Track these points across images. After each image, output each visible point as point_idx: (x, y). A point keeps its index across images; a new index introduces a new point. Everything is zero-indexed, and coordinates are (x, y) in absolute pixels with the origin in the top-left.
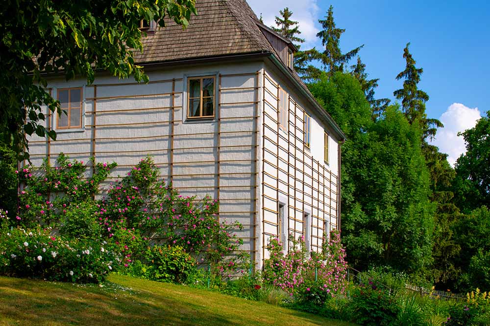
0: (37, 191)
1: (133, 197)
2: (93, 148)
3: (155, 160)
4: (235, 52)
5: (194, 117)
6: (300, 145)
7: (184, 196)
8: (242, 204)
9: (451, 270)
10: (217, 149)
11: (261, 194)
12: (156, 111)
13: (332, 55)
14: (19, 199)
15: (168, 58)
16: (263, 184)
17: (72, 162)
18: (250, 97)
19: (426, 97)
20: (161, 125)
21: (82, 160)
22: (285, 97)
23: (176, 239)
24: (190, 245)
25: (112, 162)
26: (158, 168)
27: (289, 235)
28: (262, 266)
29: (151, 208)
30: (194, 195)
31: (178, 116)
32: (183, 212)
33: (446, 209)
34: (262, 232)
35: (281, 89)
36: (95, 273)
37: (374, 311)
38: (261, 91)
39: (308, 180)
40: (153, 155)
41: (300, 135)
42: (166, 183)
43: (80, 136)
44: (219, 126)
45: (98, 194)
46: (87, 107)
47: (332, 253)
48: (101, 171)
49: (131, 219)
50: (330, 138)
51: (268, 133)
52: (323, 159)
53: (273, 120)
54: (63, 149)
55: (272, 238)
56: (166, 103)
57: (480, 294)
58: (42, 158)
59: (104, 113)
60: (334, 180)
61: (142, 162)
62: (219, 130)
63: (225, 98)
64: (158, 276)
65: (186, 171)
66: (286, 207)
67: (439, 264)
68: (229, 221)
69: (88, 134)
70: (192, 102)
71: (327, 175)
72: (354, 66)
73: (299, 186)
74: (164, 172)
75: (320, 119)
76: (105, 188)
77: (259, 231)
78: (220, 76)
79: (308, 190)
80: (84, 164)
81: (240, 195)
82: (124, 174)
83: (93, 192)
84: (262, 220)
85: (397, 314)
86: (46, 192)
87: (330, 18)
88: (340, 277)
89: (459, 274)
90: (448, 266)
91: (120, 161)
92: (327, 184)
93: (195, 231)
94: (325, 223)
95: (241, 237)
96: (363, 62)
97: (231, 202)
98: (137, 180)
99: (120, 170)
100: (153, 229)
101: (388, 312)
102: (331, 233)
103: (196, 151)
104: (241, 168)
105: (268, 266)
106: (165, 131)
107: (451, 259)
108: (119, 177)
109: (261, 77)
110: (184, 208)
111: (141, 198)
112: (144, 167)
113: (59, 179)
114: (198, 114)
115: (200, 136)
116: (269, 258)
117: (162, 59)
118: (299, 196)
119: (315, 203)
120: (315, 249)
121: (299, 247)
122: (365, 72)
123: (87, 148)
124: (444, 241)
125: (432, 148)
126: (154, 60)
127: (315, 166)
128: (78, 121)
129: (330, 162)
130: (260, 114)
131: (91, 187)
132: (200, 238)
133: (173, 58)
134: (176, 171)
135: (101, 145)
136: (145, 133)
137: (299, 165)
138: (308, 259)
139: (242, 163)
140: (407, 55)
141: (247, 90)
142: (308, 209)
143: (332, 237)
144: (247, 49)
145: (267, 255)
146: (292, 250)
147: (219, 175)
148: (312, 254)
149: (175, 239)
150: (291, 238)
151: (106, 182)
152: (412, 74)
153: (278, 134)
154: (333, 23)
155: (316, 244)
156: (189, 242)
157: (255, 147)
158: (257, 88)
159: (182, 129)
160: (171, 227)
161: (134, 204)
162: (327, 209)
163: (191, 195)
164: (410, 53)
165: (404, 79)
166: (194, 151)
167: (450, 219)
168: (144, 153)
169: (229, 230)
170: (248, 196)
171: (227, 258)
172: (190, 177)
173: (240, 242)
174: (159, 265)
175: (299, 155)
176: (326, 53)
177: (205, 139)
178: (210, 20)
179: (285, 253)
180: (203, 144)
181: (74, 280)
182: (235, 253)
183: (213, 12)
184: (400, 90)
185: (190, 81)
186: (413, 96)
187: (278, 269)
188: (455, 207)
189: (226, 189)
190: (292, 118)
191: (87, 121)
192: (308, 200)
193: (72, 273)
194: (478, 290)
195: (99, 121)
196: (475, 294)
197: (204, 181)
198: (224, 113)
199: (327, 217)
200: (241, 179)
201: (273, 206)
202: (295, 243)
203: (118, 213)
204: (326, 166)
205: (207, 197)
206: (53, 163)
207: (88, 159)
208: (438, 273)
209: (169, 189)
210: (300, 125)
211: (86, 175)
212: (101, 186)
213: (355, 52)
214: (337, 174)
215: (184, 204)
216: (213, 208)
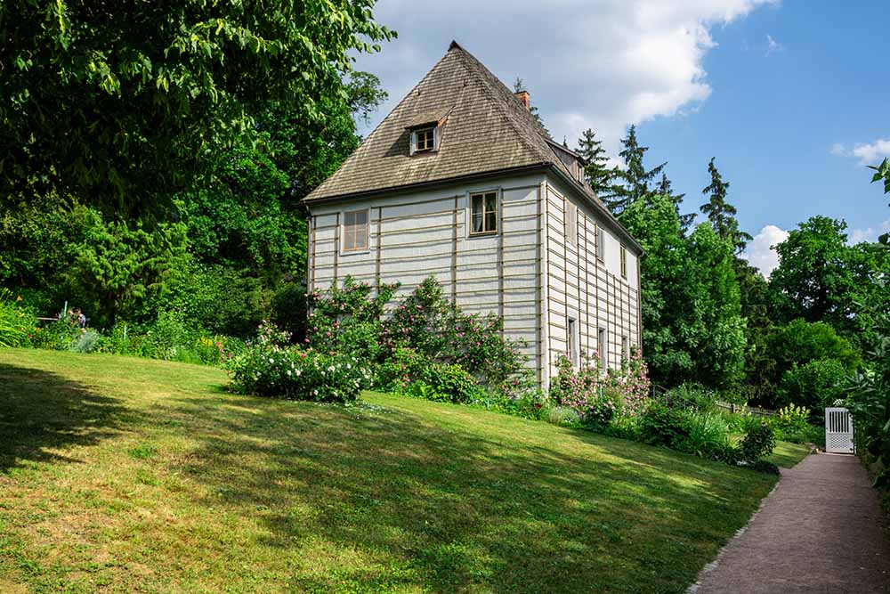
0: (325, 314)
1: (417, 316)
2: (378, 268)
3: (439, 278)
4: (516, 165)
5: (477, 233)
6: (592, 259)
7: (467, 314)
8: (527, 319)
9: (766, 385)
10: (500, 264)
11: (547, 309)
12: (439, 229)
13: (636, 172)
14: (307, 321)
15: (451, 176)
16: (548, 298)
17: (358, 283)
18: (533, 210)
19: (733, 211)
20: (444, 242)
21: (367, 281)
22: (573, 209)
23: (461, 357)
24: (474, 364)
25: (396, 282)
26: (442, 286)
27: (581, 351)
28: (548, 383)
29: (435, 326)
30: (477, 312)
31: (461, 233)
32: (466, 330)
33: (759, 323)
34: (548, 347)
35: (567, 201)
36: (341, 391)
37: (663, 429)
38: (544, 203)
39: (602, 295)
40: (436, 273)
41: (592, 248)
42: (450, 300)
43: (365, 257)
44: (502, 240)
45: (382, 314)
46: (373, 229)
47: (632, 370)
48: (385, 292)
49: (415, 340)
50: (627, 251)
51: (552, 245)
52: (620, 273)
53: (559, 233)
54: (349, 271)
55: (560, 355)
56: (449, 220)
57: (794, 410)
58: (330, 281)
59: (389, 234)
60: (634, 295)
61: (426, 281)
62: (502, 244)
63: (507, 213)
64: (435, 396)
65: (470, 288)
66: (577, 322)
67: (753, 379)
68: (514, 338)
69: (373, 256)
70: (475, 219)
71: (625, 289)
72: (659, 183)
73: (592, 300)
74: (447, 290)
75: (615, 232)
76: (389, 309)
77: (545, 347)
78: (502, 190)
79: (602, 305)
80: (369, 286)
81: (525, 311)
82: (408, 293)
83: (378, 313)
84: (547, 335)
85: (688, 432)
86: (333, 314)
87: (632, 138)
88: (642, 394)
89: (775, 389)
90: (764, 381)
91: (404, 281)
92: (625, 298)
93: (478, 349)
94: (624, 339)
95: (526, 353)
96: (668, 179)
97: (516, 317)
98: (421, 299)
99: (404, 289)
100: (438, 347)
101: (679, 430)
102: (631, 349)
103: (479, 266)
104: (525, 282)
105: (555, 384)
106: (448, 248)
107: (766, 374)
108: (403, 296)
109: (543, 189)
110: (467, 325)
111: (425, 317)
112: (427, 285)
113: (345, 301)
114: (481, 230)
115: (483, 252)
116: (557, 375)
117: (444, 177)
118: (592, 310)
119: (611, 318)
120: (612, 366)
121: (593, 364)
122: (671, 188)
123: (372, 269)
124: (758, 356)
125: (743, 262)
126: (437, 178)
127: (611, 280)
128: (363, 243)
129: (628, 276)
130: (544, 226)
131: (376, 307)
132: (484, 357)
133: (455, 175)
134: (459, 289)
135: (386, 265)
136: (428, 251)
137: (591, 279)
138: (604, 376)
139: (525, 277)
140: (712, 169)
141: (530, 203)
142: (603, 324)
143: (633, 353)
144: (528, 161)
145: (555, 372)
146: (585, 367)
147: (502, 291)
148: (609, 371)
149: (458, 358)
150: (582, 354)
151: (391, 302)
152: (718, 188)
153: (565, 247)
154: (635, 143)
155: (613, 361)
156: (472, 361)
157: (539, 260)
158: (539, 201)
159: (464, 245)
160: (455, 345)
161: (417, 323)
162: (626, 325)
163: (474, 312)
164: (715, 167)
165: (710, 193)
166: (477, 267)
167: (765, 333)
168: (427, 272)
169: (514, 347)
170: (533, 311)
171: (512, 376)
172: (473, 294)
173: (526, 359)
174: (437, 385)
175: (591, 269)
176: (629, 172)
177: (488, 254)
178: (492, 137)
179: (576, 370)
180: (486, 259)
181: (318, 399)
182: (520, 370)
183: (495, 129)
184: (707, 205)
185: (473, 197)
186: (720, 210)
187: (566, 387)
188: (768, 320)
189: (510, 304)
190: (582, 231)
191: (372, 243)
192: (603, 314)
193: (316, 392)
194: (792, 405)
195: (384, 241)
196: (789, 410)
197: (487, 297)
198: (507, 227)
199: (626, 332)
200: (525, 293)
201: (562, 321)
202: (588, 359)
203: (402, 333)
204: (623, 280)
205: (491, 313)
206: (340, 285)
207: (373, 280)
208: (752, 390)
209: (453, 307)
210: (591, 238)
211: (372, 295)
212: (385, 307)
213: (659, 169)
214: (636, 289)
215: (467, 321)
216: (498, 325)
